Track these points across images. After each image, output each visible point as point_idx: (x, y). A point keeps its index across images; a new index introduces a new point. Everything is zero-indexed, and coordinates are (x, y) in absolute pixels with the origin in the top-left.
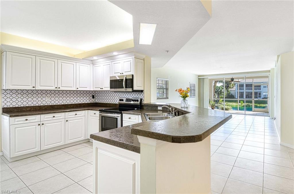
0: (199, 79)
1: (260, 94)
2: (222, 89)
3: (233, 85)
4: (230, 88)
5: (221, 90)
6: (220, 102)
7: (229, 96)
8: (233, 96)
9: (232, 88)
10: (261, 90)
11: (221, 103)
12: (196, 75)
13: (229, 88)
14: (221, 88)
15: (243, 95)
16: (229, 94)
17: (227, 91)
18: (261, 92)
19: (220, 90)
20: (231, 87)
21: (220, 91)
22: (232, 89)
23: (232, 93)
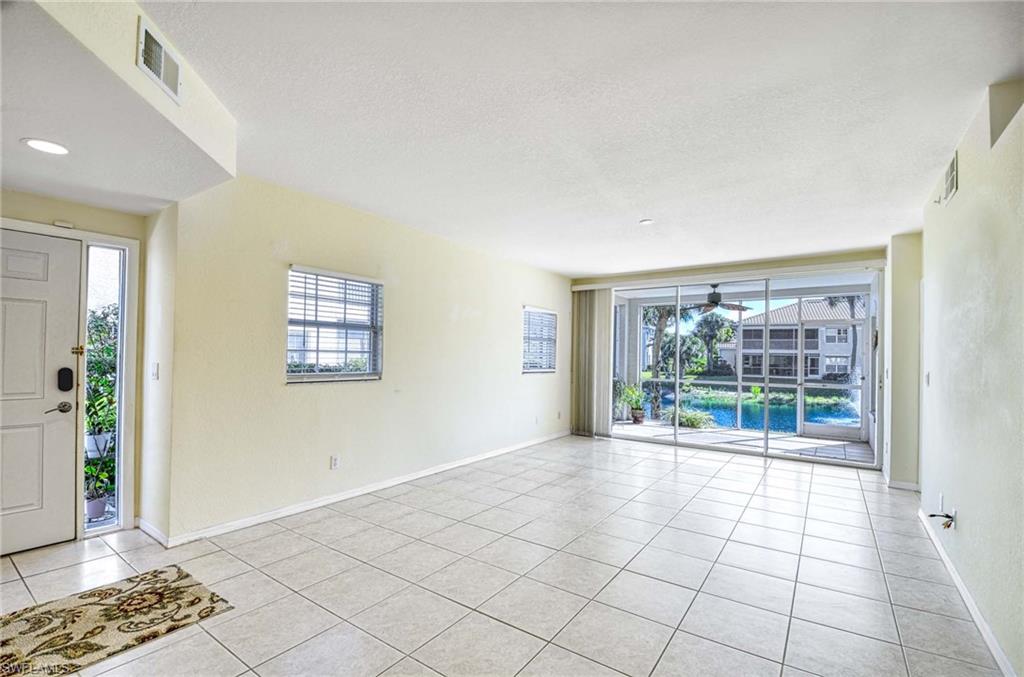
0: (573, 292)
1: (814, 362)
2: (694, 343)
3: (728, 331)
4: (720, 340)
5: (689, 348)
6: (687, 389)
7: (715, 367)
8: (729, 367)
9: (726, 341)
10: (817, 348)
11: (689, 391)
12: (561, 277)
13: (714, 340)
14: (688, 340)
15: (759, 365)
16: (716, 362)
17: (709, 351)
18: (819, 355)
19: (685, 348)
20: (723, 338)
21: (685, 352)
22: (725, 346)
23: (726, 357)
